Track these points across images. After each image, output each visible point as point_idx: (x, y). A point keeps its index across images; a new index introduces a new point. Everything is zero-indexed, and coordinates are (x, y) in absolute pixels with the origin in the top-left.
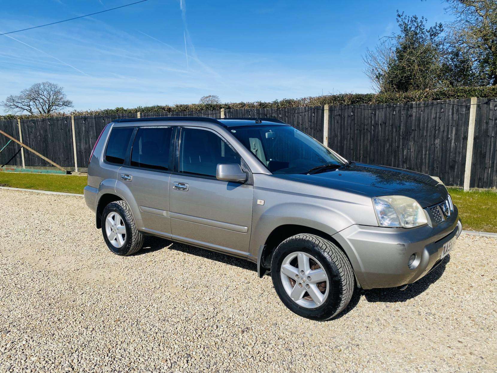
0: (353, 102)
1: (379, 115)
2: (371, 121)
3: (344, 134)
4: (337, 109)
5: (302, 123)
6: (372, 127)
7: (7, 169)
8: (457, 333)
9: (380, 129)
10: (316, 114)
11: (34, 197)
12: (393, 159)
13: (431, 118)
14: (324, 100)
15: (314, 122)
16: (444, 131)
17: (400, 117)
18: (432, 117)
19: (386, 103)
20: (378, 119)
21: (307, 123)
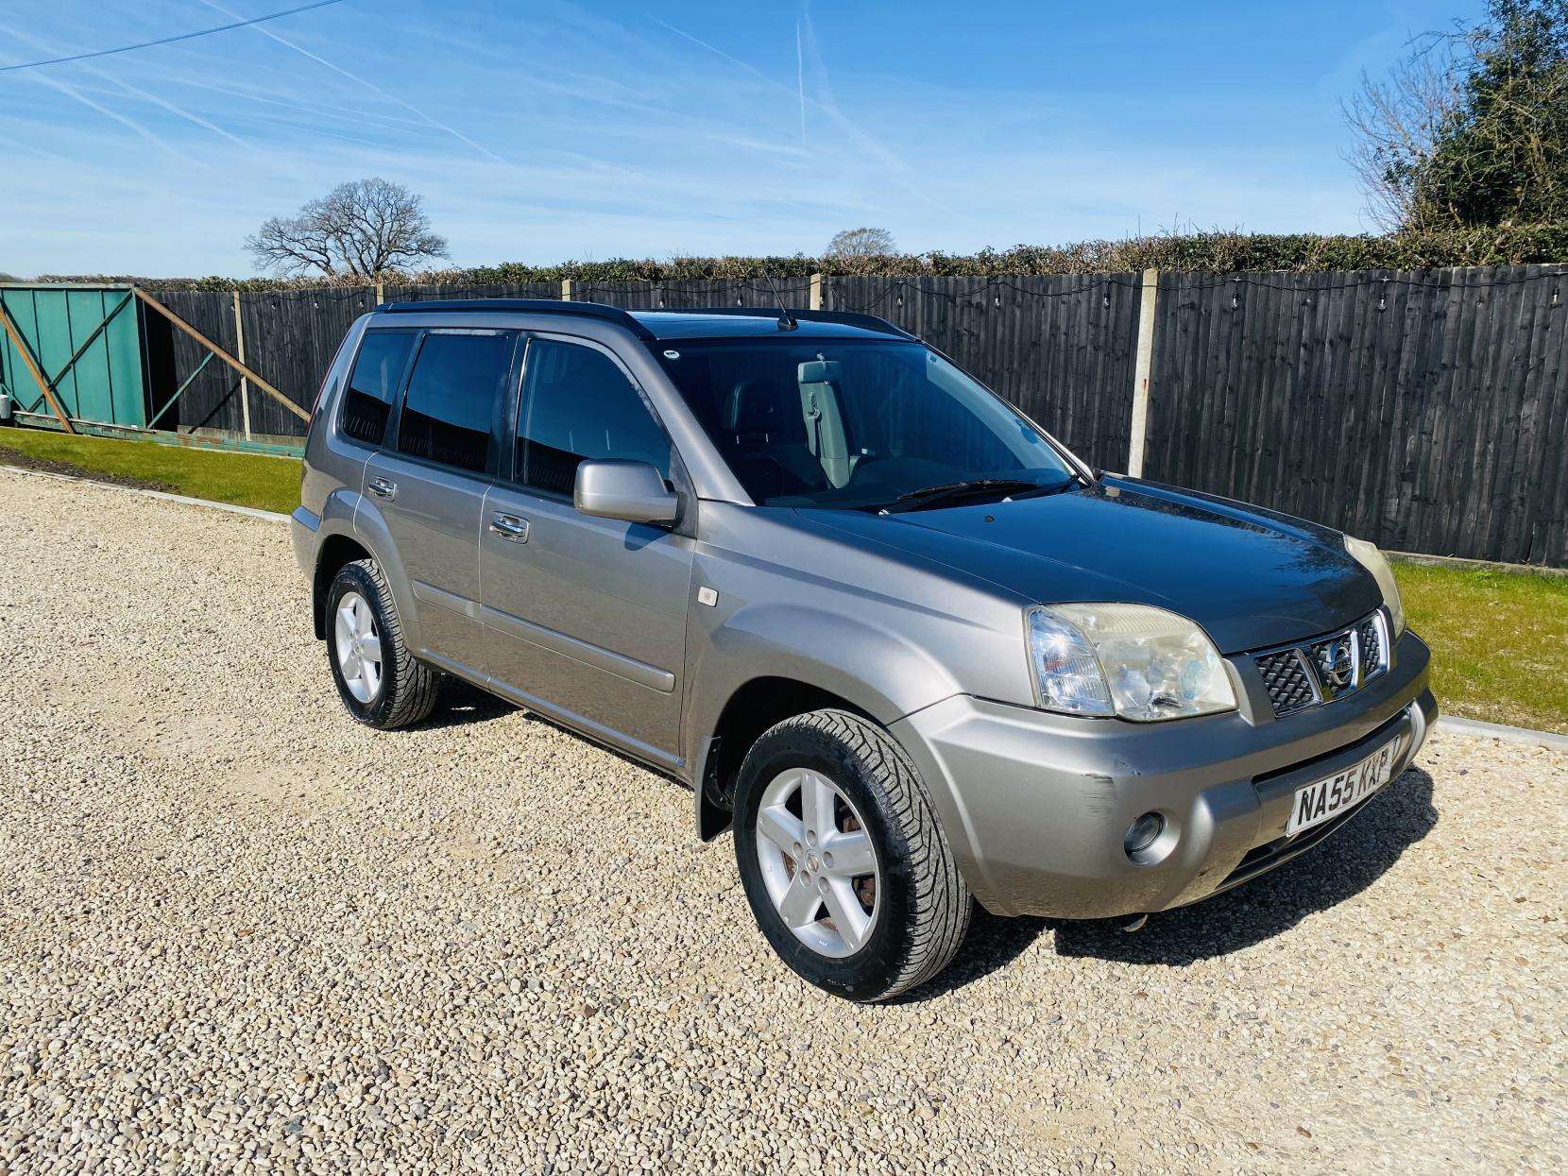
0: (1239, 264)
1: (1326, 309)
2: (1300, 332)
3: (1204, 370)
4: (1187, 284)
5: (1067, 327)
6: (1302, 350)
7: (201, 439)
8: (1313, 1097)
9: (1328, 358)
10: (1114, 299)
11: (227, 530)
12: (1366, 466)
13: (1512, 324)
14: (1143, 255)
15: (1106, 327)
16: (1555, 374)
17: (1402, 318)
18: (1518, 322)
19: (1355, 267)
20: (1324, 325)
21: (1084, 330)
